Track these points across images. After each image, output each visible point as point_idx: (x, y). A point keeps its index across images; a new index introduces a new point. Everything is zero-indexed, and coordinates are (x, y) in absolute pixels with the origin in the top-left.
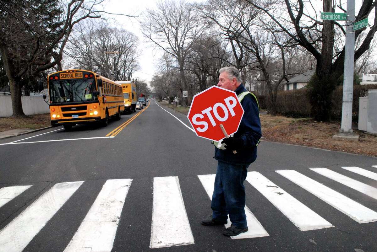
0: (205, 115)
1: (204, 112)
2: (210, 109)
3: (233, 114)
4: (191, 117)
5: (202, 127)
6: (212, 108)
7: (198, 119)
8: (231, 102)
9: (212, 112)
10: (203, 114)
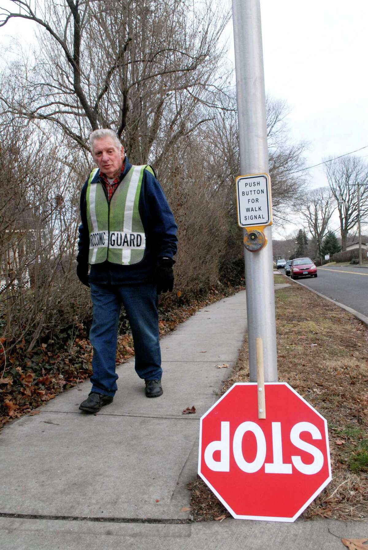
0: (287, 460)
1: (287, 469)
2: (270, 469)
3: (225, 426)
4: (323, 474)
5: (306, 436)
6: (263, 467)
7: (308, 459)
8: (217, 456)
9: (269, 459)
10: (291, 465)
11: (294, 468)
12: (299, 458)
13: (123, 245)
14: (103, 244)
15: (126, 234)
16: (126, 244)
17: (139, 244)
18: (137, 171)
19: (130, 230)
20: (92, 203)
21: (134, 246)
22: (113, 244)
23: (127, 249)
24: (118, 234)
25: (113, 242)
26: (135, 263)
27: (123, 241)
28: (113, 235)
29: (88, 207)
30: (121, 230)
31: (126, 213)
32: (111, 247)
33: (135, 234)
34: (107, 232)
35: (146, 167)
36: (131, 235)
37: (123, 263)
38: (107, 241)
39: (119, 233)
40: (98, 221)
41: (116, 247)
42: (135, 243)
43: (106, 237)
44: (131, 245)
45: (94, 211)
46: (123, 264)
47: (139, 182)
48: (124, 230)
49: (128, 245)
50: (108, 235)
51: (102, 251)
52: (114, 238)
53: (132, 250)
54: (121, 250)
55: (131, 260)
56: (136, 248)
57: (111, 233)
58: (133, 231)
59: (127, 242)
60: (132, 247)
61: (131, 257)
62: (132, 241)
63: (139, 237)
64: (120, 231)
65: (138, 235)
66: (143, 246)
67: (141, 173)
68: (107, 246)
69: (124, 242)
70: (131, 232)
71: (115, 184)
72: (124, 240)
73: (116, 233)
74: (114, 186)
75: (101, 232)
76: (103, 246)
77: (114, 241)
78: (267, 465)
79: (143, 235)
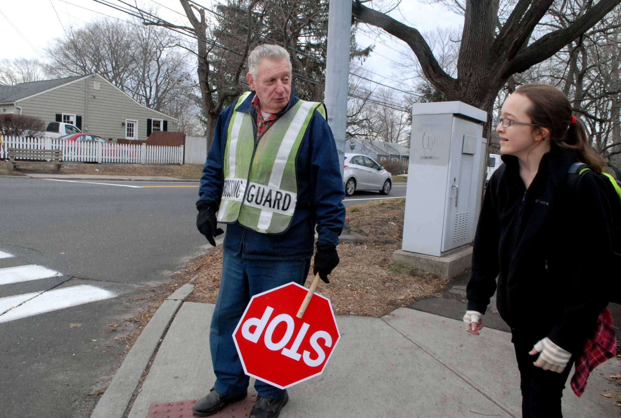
0: (300, 351)
1: (297, 357)
2: (286, 352)
3: (269, 311)
4: (318, 369)
5: (321, 341)
6: (282, 350)
7: (314, 356)
8: (252, 329)
9: (289, 346)
10: (301, 356)
11: (302, 358)
12: (309, 353)
13: (264, 205)
14: (237, 197)
15: (270, 191)
16: (267, 203)
17: (285, 208)
18: (305, 109)
19: (277, 185)
20: (234, 138)
21: (278, 208)
22: (250, 199)
23: (268, 211)
24: (259, 188)
25: (250, 197)
26: (275, 232)
27: (264, 199)
28: (253, 188)
29: (228, 142)
30: (266, 184)
31: (277, 161)
32: (246, 203)
33: (284, 193)
34: (245, 181)
35: (319, 106)
36: (278, 192)
37: (259, 229)
38: (243, 194)
39: (262, 187)
40: (236, 164)
41: (253, 204)
42: (281, 205)
43: (243, 188)
44: (274, 207)
45: (235, 149)
46: (258, 231)
47: (304, 123)
48: (270, 184)
49: (270, 206)
50: (245, 186)
51: (233, 206)
52: (253, 191)
53: (274, 214)
54: (260, 210)
55: (270, 227)
56: (280, 212)
57: (251, 184)
58: (281, 187)
59: (270, 201)
60: (276, 210)
61: (271, 224)
62: (277, 202)
63: (288, 197)
64: (263, 184)
65: (286, 195)
66: (291, 212)
67: (310, 111)
68: (242, 201)
69: (266, 200)
70: (278, 188)
71: (270, 121)
72: (267, 197)
73: (257, 186)
74: (268, 123)
75: (237, 179)
76: (236, 199)
77: (253, 196)
78: (285, 349)
79: (294, 196)
